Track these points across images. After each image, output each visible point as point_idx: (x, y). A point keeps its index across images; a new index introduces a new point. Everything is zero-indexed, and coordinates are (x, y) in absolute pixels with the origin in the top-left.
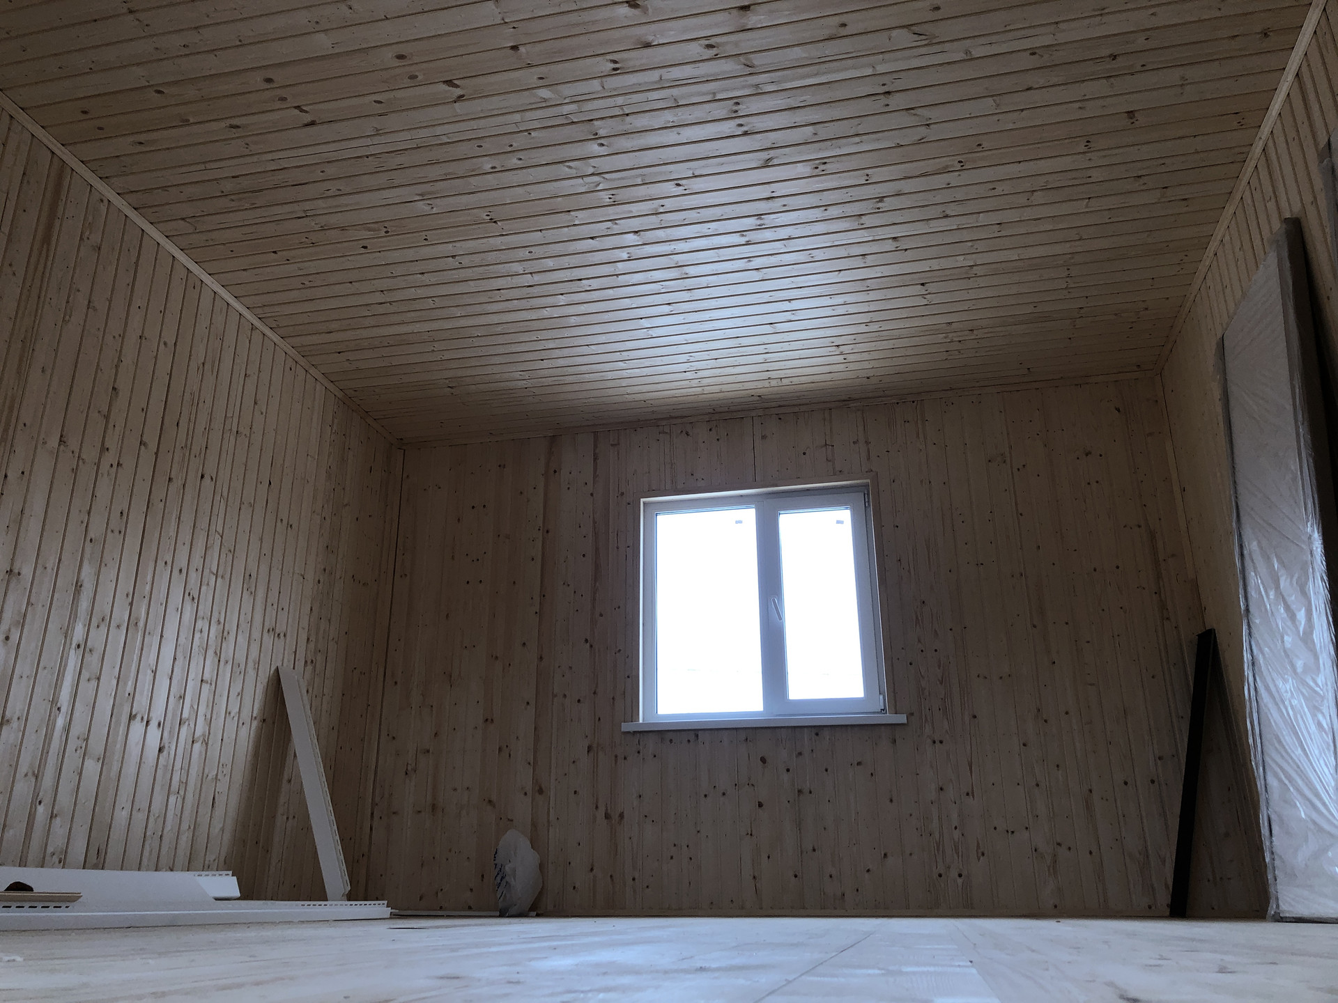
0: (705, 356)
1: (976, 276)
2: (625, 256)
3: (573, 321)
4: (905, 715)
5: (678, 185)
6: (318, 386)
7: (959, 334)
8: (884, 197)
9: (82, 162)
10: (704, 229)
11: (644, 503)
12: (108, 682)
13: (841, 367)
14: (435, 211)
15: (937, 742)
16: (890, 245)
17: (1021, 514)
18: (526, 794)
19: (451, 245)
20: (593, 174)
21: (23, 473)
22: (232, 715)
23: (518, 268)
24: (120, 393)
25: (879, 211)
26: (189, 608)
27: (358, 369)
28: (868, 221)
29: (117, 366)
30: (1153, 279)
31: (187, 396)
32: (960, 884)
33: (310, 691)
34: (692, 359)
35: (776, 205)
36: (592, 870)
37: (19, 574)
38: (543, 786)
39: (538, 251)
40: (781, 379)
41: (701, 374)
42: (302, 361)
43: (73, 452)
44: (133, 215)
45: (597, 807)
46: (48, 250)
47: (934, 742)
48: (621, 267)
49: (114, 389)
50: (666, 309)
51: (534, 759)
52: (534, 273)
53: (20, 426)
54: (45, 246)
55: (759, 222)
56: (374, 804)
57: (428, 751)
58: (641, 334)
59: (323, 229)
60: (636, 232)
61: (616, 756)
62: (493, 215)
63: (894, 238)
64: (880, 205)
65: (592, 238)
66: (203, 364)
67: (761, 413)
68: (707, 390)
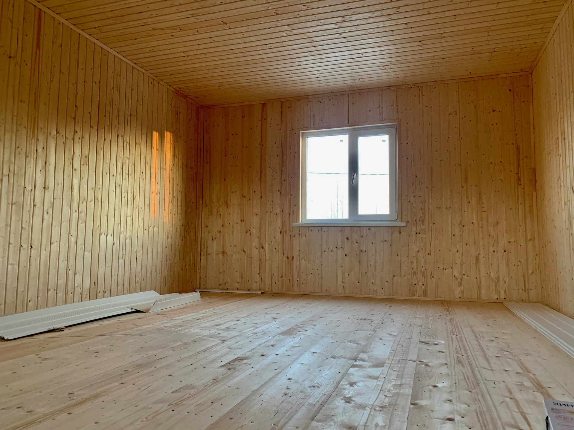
0: (325, 71)
1: (445, 37)
2: (285, 35)
3: (266, 60)
4: (405, 223)
5: (305, 6)
6: (164, 87)
7: (437, 60)
8: (400, 7)
9: (48, 8)
10: (319, 23)
11: (302, 133)
12: (90, 223)
13: (386, 74)
14: (199, 20)
15: (418, 233)
16: (404, 26)
17: (461, 138)
18: (257, 248)
19: (208, 34)
20: (266, 3)
21: (43, 148)
22: (141, 227)
23: (239, 41)
24: (79, 108)
25: (398, 13)
26: (119, 189)
27: (179, 81)
28: (393, 17)
29: (76, 96)
30: (529, 35)
31: (108, 104)
32: (423, 288)
33: (172, 213)
34: (319, 73)
35: (350, 12)
36: (282, 277)
37: (48, 188)
38: (263, 246)
39: (246, 34)
40: (360, 79)
41: (324, 78)
42: (156, 79)
43: (62, 136)
44: (74, 28)
45: (284, 254)
46: (39, 51)
47: (416, 233)
48: (283, 39)
49: (76, 106)
50: (306, 54)
51: (260, 236)
52: (246, 42)
53: (39, 129)
54: (38, 50)
55: (343, 19)
56: (201, 251)
57: (220, 232)
58: (297, 64)
59: (153, 29)
60: (288, 25)
61: (291, 236)
62: (224, 21)
63: (406, 23)
64: (398, 10)
65: (269, 28)
66: (113, 88)
67: (352, 92)
68: (327, 84)
